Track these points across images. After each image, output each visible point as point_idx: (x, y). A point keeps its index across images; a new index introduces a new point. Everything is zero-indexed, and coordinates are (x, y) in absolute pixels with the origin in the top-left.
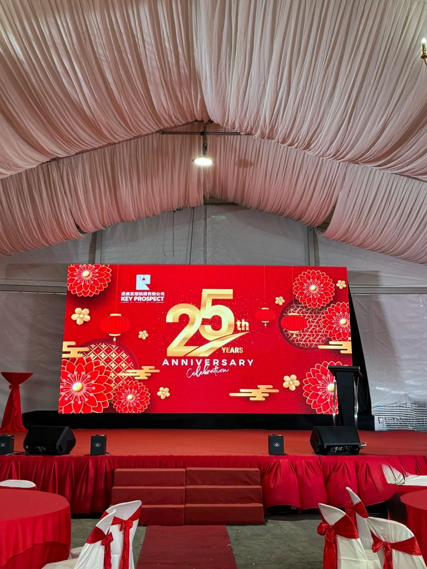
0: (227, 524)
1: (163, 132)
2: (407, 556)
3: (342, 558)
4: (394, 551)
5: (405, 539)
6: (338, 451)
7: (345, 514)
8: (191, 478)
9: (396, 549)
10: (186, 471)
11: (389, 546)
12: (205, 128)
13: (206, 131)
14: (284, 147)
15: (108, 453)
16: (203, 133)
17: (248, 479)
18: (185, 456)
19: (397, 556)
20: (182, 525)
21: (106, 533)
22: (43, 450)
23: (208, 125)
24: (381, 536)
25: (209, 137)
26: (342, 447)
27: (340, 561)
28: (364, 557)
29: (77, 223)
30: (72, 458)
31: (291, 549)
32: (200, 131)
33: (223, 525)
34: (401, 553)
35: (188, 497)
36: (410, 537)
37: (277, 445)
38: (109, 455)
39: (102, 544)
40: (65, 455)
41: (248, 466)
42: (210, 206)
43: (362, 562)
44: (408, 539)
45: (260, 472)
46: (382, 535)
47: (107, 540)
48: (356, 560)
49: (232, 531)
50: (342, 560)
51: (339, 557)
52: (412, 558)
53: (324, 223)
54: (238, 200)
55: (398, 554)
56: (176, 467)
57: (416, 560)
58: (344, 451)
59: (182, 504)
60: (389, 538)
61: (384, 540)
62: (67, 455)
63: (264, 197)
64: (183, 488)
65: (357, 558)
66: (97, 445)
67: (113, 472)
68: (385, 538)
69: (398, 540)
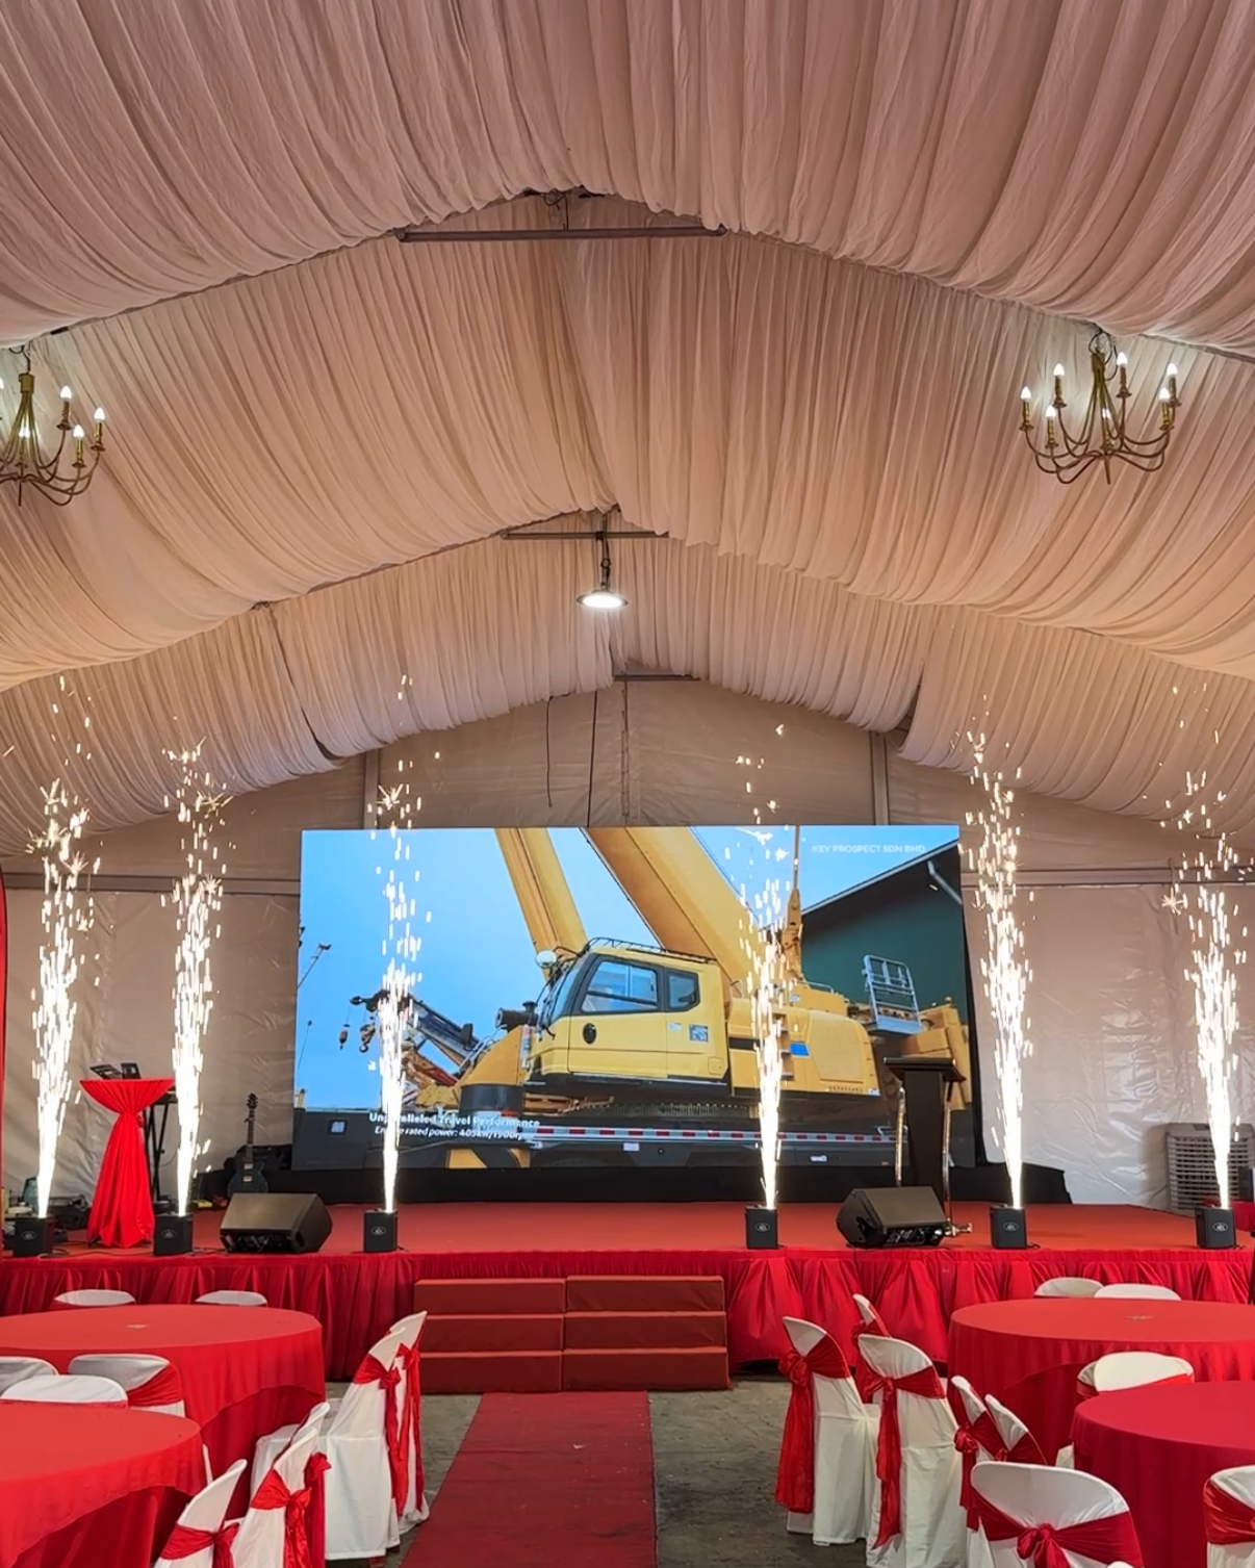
0: (649, 1391)
1: (509, 534)
2: (922, 1400)
3: (822, 1414)
4: (900, 1393)
5: (916, 1371)
6: (902, 1240)
7: (825, 1332)
8: (577, 1297)
9: (903, 1389)
10: (567, 1282)
11: (890, 1383)
12: (605, 524)
13: (608, 531)
14: (788, 574)
15: (401, 1249)
16: (601, 536)
17: (699, 1297)
18: (566, 1253)
19: (907, 1402)
20: (557, 1391)
21: (387, 1369)
22: (261, 1245)
23: (612, 514)
24: (879, 1368)
25: (616, 544)
26: (911, 1231)
27: (819, 1421)
28: (860, 1410)
29: (318, 738)
30: (324, 1260)
31: (771, 1429)
32: (595, 531)
33: (641, 1390)
34: (911, 1396)
35: (572, 1334)
36: (924, 1366)
37: (762, 1228)
38: (402, 1252)
39: (381, 1387)
40: (309, 1255)
41: (700, 1271)
42: (635, 683)
43: (857, 1421)
44: (921, 1369)
45: (723, 1284)
46: (881, 1365)
47: (389, 1378)
48: (847, 1417)
49: (657, 1401)
50: (822, 1420)
51: (817, 1413)
52: (930, 1405)
53: (897, 728)
54: (698, 670)
55: (907, 1398)
56: (546, 1276)
57: (935, 1407)
58: (913, 1239)
59: (558, 1349)
60: (890, 1369)
61: (884, 1375)
62: (314, 1255)
63: (755, 674)
64: (561, 1316)
65: (847, 1412)
66: (378, 1232)
67: (411, 1287)
68: (885, 1371)
69: (906, 1373)
